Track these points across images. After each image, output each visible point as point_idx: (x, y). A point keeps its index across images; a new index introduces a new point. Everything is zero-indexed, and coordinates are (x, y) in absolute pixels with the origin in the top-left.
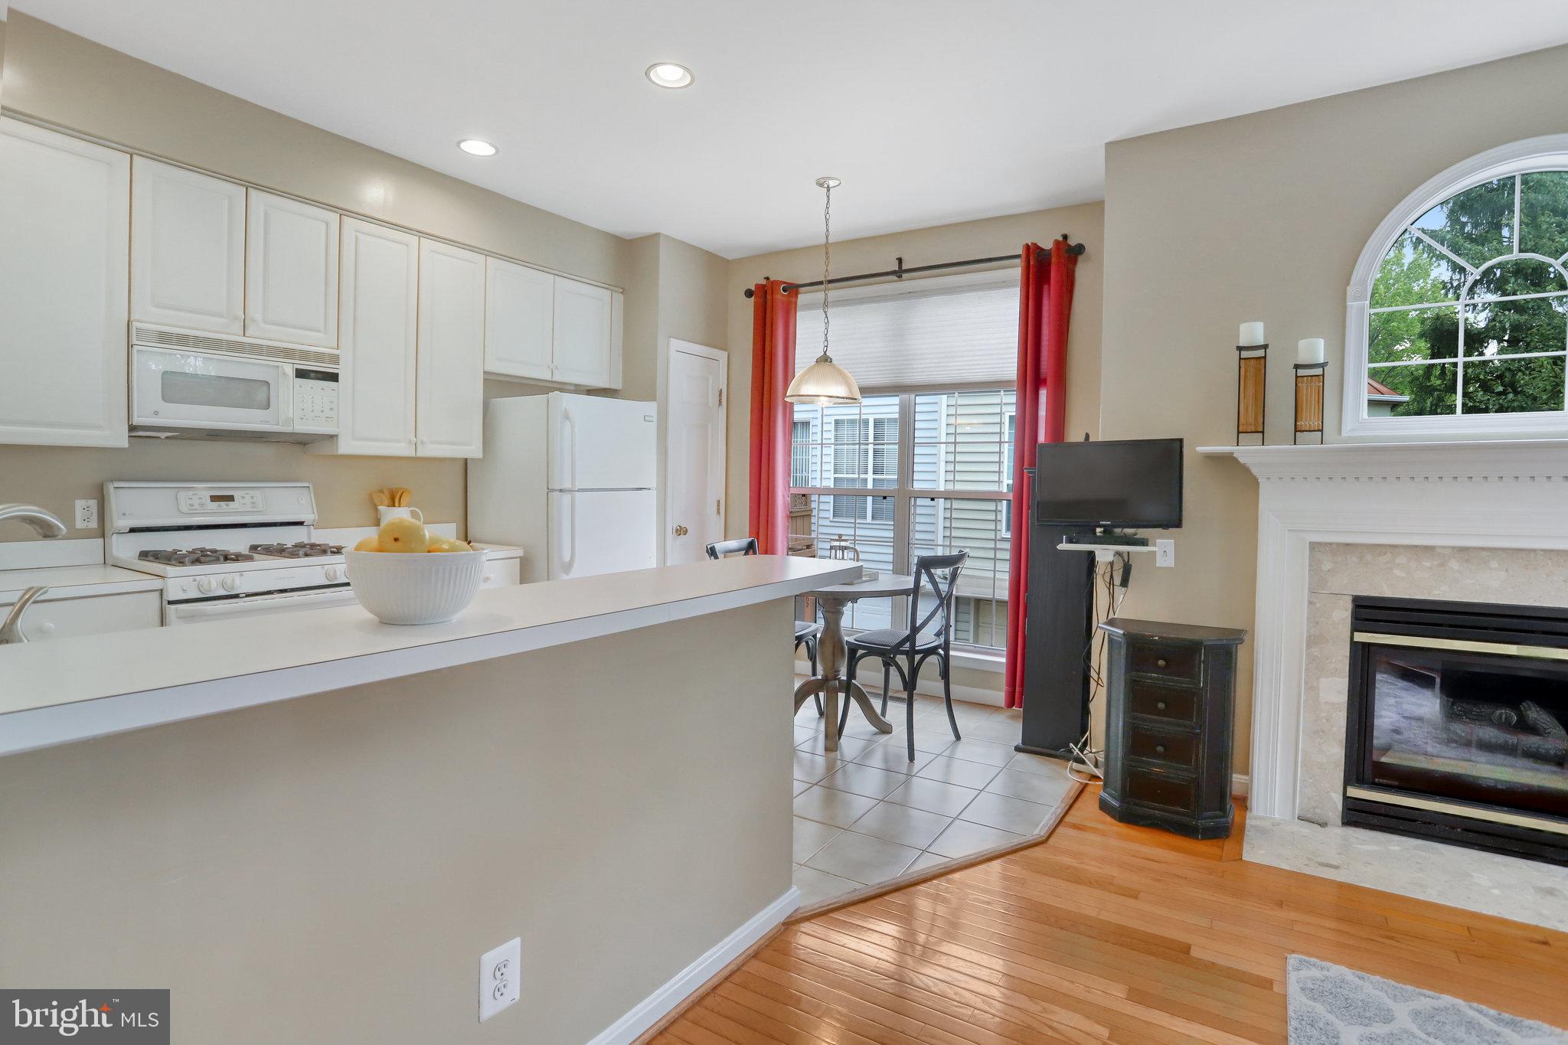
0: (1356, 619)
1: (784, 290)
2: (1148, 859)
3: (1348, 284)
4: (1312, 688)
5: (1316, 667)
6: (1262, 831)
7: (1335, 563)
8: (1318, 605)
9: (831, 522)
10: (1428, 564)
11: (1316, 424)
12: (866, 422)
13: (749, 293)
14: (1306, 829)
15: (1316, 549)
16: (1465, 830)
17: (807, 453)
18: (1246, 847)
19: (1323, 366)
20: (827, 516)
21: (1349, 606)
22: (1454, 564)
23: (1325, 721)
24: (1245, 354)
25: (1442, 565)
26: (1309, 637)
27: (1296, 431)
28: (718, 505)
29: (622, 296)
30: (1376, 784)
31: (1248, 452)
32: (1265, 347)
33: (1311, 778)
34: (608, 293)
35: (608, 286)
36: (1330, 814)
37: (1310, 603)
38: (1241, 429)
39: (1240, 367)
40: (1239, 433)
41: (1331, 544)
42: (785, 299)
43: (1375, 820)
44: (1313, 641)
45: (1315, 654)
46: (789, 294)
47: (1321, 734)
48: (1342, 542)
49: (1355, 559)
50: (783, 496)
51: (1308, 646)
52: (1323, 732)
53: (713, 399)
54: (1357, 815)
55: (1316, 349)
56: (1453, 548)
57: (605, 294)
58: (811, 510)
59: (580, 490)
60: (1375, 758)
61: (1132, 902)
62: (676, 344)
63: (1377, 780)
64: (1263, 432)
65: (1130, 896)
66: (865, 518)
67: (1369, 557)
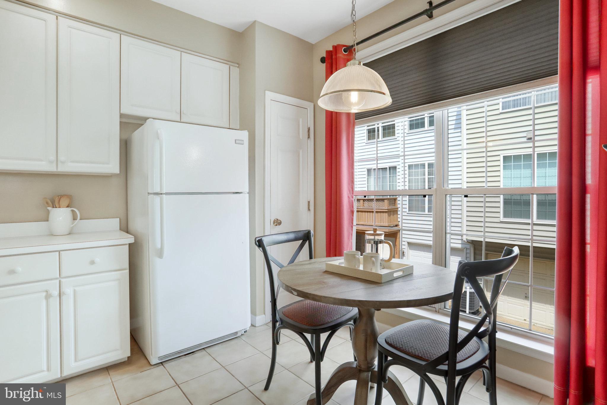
1: (345, 51)
9: (407, 214)
12: (424, 165)
13: (323, 60)
17: (396, 182)
20: (406, 211)
28: (309, 205)
29: (238, 69)
34: (227, 67)
35: (226, 61)
42: (346, 57)
46: (348, 53)
50: (349, 197)
53: (303, 134)
57: (225, 68)
58: (398, 208)
59: (167, 194)
62: (270, 95)
66: (424, 211)
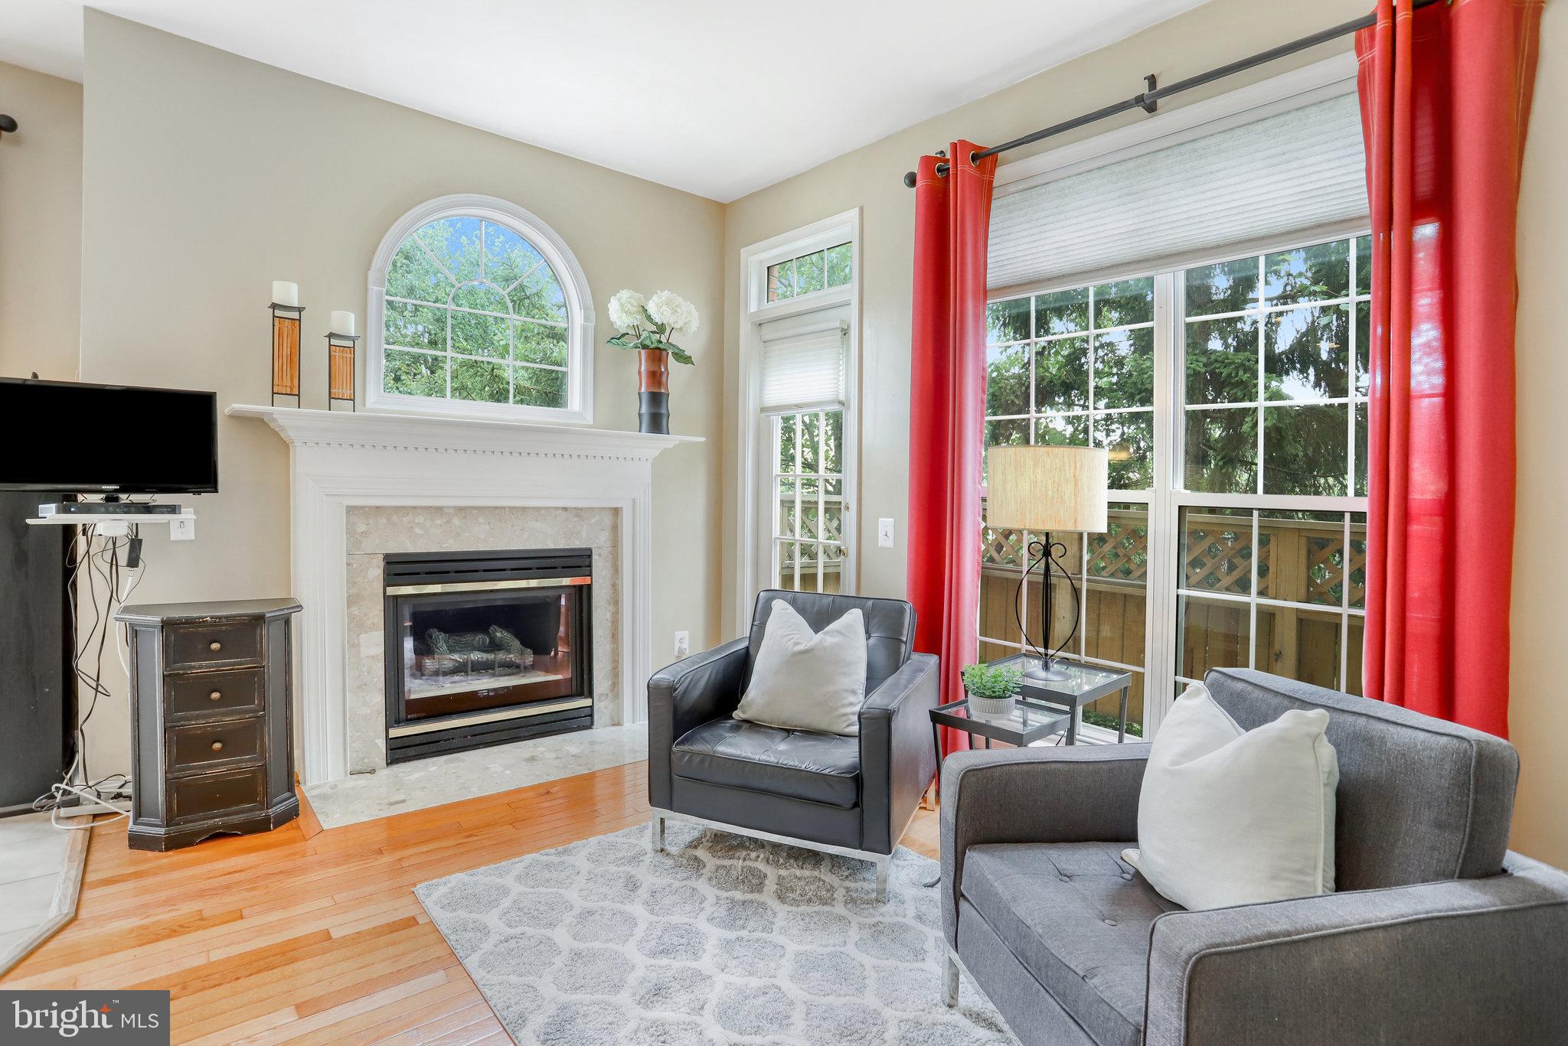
0: (388, 575)
2: (230, 873)
3: (369, 269)
4: (355, 646)
5: (356, 625)
6: (324, 797)
7: (367, 525)
8: (355, 566)
10: (439, 522)
11: (347, 393)
14: (362, 781)
15: (351, 513)
16: (472, 736)
18: (321, 818)
19: (353, 339)
21: (382, 564)
22: (456, 521)
23: (366, 674)
24: (278, 313)
25: (448, 522)
26: (349, 597)
27: (330, 398)
30: (411, 720)
31: (283, 412)
32: (300, 310)
33: (358, 732)
36: (377, 759)
37: (348, 564)
38: (275, 391)
39: (274, 325)
40: (273, 393)
41: (363, 507)
43: (411, 752)
44: (352, 601)
45: (355, 612)
47: (364, 687)
48: (373, 505)
49: (384, 520)
51: (349, 607)
52: (366, 685)
54: (400, 752)
55: (347, 322)
56: (455, 508)
60: (407, 698)
61: (239, 925)
63: (409, 716)
64: (299, 395)
65: (235, 920)
67: (395, 518)
